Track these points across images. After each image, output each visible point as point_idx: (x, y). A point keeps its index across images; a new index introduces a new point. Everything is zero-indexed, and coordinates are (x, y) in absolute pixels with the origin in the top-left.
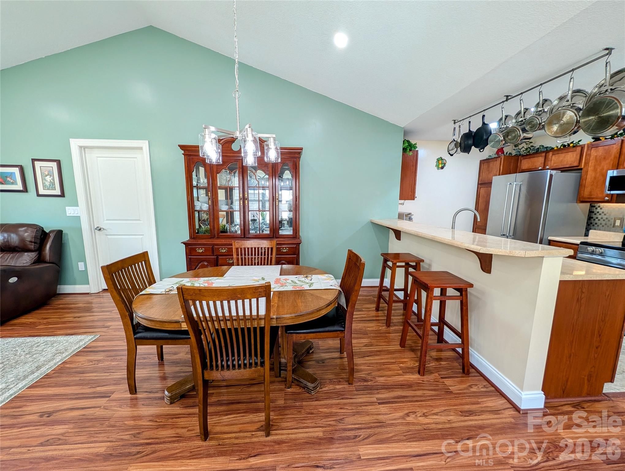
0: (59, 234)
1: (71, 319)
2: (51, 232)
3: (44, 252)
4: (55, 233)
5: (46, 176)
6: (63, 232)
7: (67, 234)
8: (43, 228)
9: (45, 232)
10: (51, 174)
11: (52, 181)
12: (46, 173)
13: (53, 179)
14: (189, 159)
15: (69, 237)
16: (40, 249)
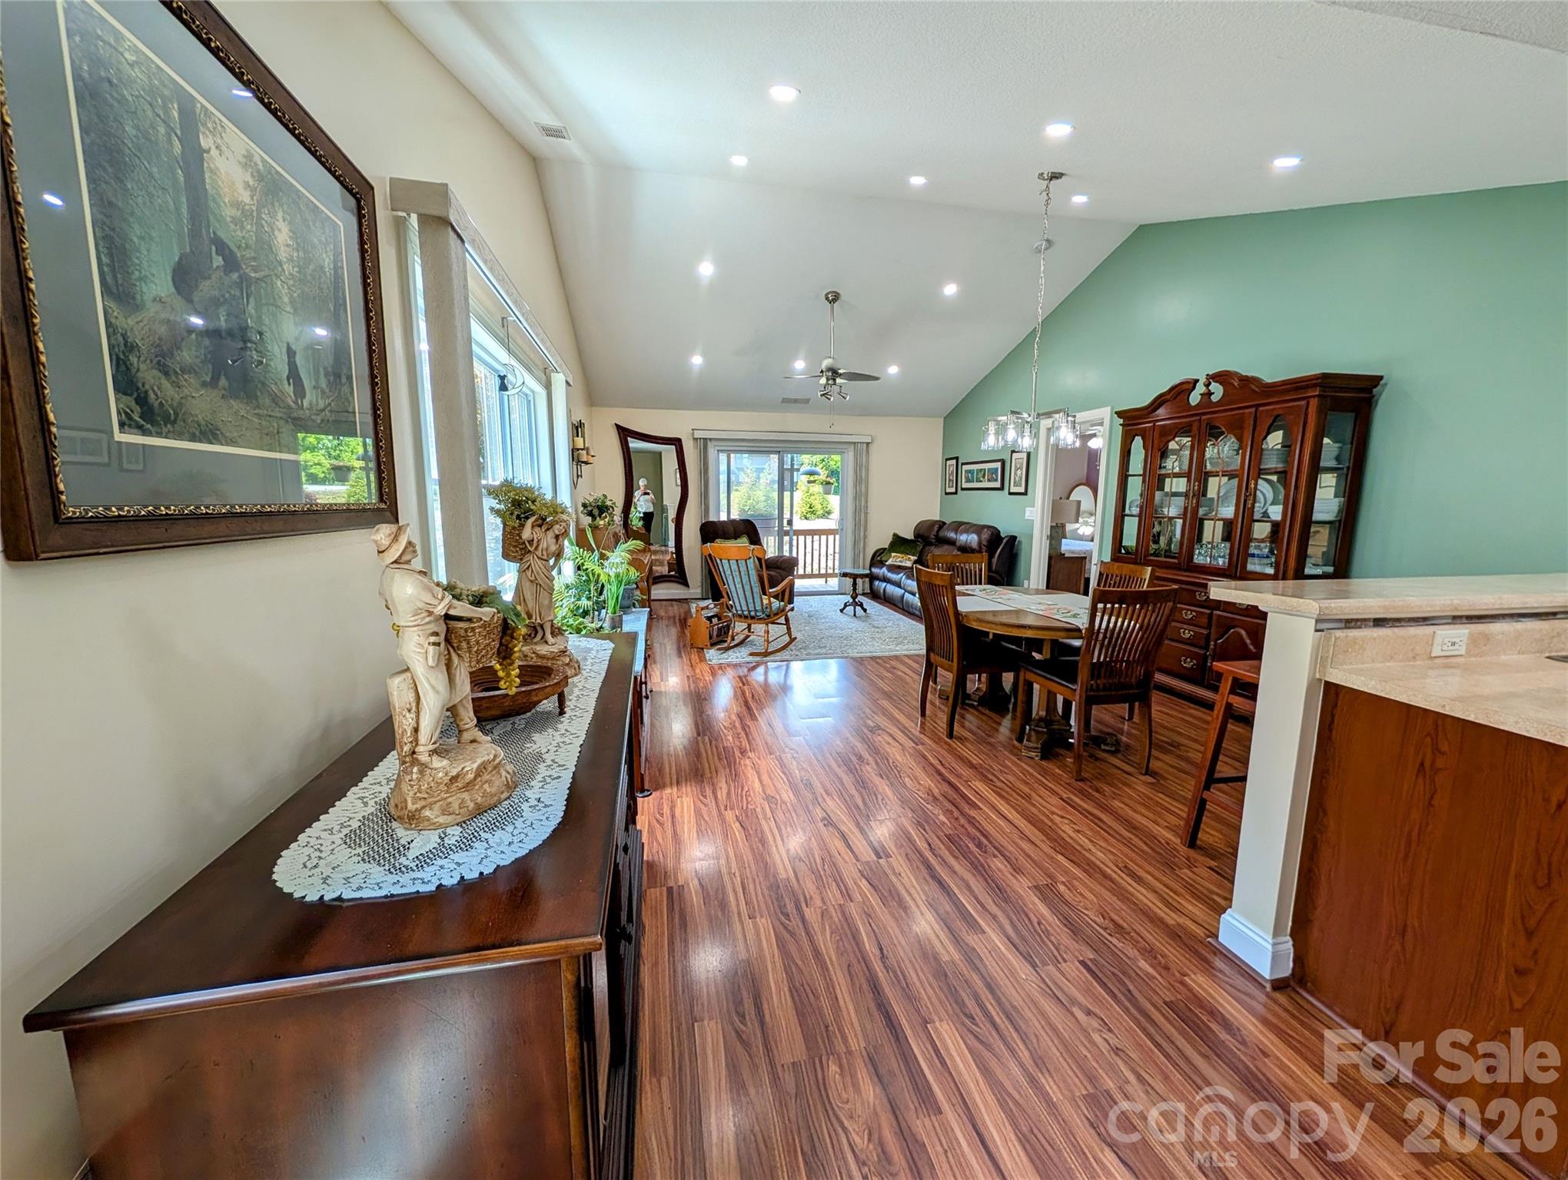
0: (1012, 540)
4: (1007, 539)
5: (1018, 469)
6: (1017, 539)
8: (999, 532)
9: (1000, 536)
12: (1019, 466)
14: (1127, 431)
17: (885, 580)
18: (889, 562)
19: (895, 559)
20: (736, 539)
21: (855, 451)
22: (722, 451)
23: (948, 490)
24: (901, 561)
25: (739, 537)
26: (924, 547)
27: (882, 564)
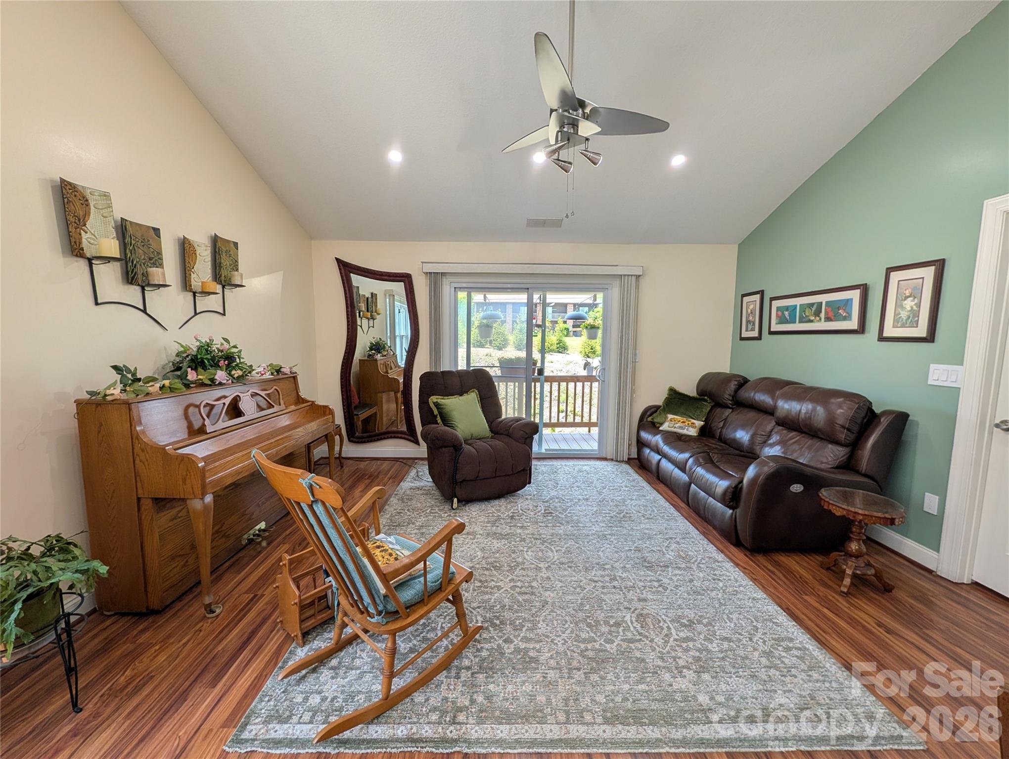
0: (901, 420)
1: (871, 624)
2: (886, 413)
3: (860, 452)
4: (890, 418)
5: (907, 298)
6: (910, 418)
7: (918, 424)
8: (871, 403)
9: (872, 411)
10: (916, 294)
11: (915, 308)
12: (907, 293)
13: (919, 305)
15: (921, 431)
16: (855, 445)
17: (658, 451)
18: (665, 427)
19: (673, 423)
20: (461, 395)
21: (622, 287)
22: (461, 289)
23: (745, 334)
24: (681, 428)
25: (466, 392)
26: (712, 407)
27: (654, 427)
